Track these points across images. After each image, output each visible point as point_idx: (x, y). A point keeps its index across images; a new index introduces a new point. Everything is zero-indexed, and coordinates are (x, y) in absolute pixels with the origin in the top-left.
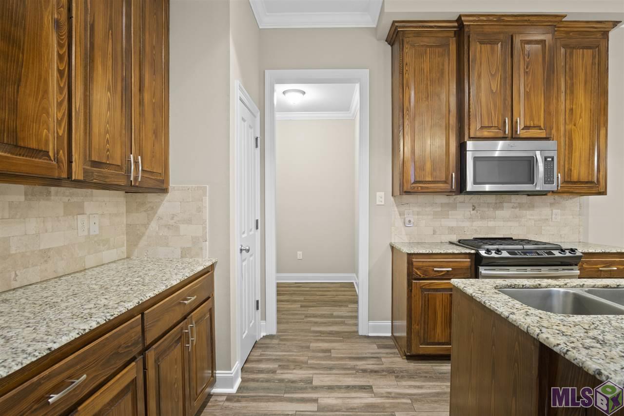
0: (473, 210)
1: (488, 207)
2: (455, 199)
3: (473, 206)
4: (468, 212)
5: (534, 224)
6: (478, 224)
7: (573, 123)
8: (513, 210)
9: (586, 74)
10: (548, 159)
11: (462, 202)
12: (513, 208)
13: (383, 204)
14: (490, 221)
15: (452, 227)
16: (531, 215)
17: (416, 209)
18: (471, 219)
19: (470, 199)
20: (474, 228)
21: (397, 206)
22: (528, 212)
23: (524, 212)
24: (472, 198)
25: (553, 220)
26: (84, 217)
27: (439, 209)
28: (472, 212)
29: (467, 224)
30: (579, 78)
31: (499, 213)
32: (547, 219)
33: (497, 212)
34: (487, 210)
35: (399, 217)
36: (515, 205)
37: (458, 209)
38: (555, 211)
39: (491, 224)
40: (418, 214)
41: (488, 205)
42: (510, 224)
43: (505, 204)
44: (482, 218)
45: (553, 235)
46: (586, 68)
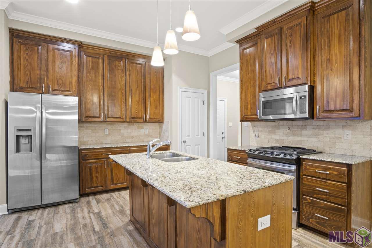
0: (289, 130)
1: (298, 128)
2: (278, 123)
3: (289, 127)
4: (286, 131)
5: (330, 140)
6: (291, 138)
7: (330, 68)
8: (314, 130)
9: (340, 30)
10: (302, 98)
11: (283, 125)
12: (313, 129)
13: (247, 126)
14: (299, 137)
15: (277, 140)
16: (327, 134)
17: (260, 129)
18: (287, 135)
19: (287, 124)
20: (289, 141)
21: (252, 127)
22: (324, 131)
23: (322, 132)
24: (288, 122)
25: (345, 138)
26: (143, 129)
27: (270, 129)
28: (288, 131)
29: (285, 138)
30: (335, 35)
31: (304, 132)
32: (340, 137)
33: (303, 131)
34: (297, 130)
35: (253, 132)
36: (315, 127)
37: (280, 129)
38: (346, 131)
39: (299, 138)
40: (261, 131)
41: (298, 127)
42: (312, 139)
43: (308, 127)
44: (294, 135)
45: (345, 149)
46: (340, 25)
